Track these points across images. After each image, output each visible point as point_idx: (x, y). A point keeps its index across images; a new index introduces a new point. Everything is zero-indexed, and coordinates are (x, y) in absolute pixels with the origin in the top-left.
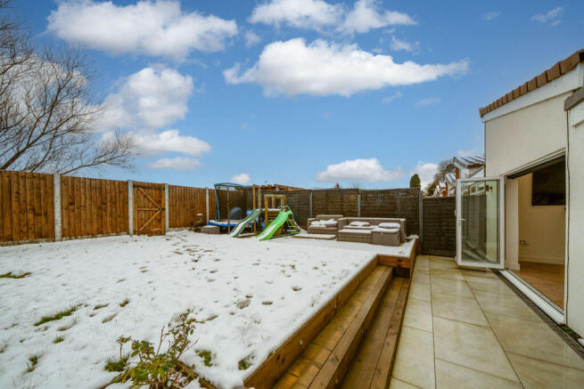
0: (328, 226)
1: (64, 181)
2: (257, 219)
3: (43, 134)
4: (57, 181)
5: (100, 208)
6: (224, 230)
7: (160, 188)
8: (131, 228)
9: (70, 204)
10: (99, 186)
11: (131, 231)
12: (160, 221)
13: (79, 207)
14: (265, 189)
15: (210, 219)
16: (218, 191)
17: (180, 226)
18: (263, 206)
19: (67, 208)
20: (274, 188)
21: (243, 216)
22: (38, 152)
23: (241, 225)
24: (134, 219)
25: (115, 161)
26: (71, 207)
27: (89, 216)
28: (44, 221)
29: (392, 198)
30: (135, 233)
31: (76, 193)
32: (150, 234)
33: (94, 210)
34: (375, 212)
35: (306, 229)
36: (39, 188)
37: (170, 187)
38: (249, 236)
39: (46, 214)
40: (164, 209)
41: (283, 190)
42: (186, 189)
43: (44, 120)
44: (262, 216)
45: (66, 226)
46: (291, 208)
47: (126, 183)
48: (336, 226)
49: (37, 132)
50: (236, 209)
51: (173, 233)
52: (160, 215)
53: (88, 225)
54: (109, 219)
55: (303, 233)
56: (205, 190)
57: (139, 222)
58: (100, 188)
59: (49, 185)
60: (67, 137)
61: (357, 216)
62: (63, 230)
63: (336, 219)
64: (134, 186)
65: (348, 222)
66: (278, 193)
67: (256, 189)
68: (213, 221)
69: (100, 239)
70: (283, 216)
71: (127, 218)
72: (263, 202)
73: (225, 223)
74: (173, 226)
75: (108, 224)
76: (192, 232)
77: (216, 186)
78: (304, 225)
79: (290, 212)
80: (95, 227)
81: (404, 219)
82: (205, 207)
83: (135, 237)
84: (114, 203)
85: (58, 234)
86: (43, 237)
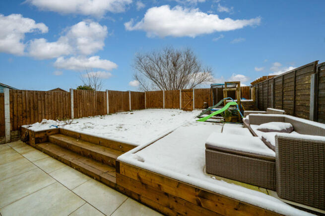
4: (164, 92)
5: (172, 100)
7: (191, 91)
9: (166, 99)
11: (181, 108)
12: (191, 105)
17: (200, 108)
27: (170, 102)
31: (167, 95)
32: (187, 110)
37: (195, 90)
39: (162, 102)
40: (192, 100)
42: (203, 90)
45: (165, 105)
57: (183, 105)
58: (172, 93)
64: (182, 91)
71: (179, 103)
74: (196, 107)
75: (175, 105)
80: (171, 106)
83: (182, 111)
84: (176, 98)
85: (164, 107)
86: (161, 107)
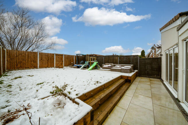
0: (108, 67)
1: (40, 53)
2: (88, 64)
3: (35, 42)
4: (38, 54)
5: (48, 61)
6: (78, 67)
7: (62, 55)
9: (41, 59)
10: (47, 55)
11: (55, 67)
12: (62, 64)
13: (43, 60)
14: (90, 56)
15: (75, 64)
16: (77, 56)
17: (67, 66)
18: (90, 61)
19: (40, 61)
20: (93, 55)
21: (84, 63)
22: (34, 46)
23: (83, 66)
24: (56, 64)
25: (51, 48)
26: (41, 60)
27: (45, 63)
28: (35, 64)
29: (129, 58)
30: (56, 67)
31: (42, 57)
32: (60, 68)
33: (46, 61)
34: (124, 63)
35: (102, 67)
36: (34, 55)
37: (64, 55)
38: (85, 69)
39: (36, 62)
40: (63, 61)
41: (96, 56)
42: (68, 56)
43: (35, 38)
44: (89, 63)
45: (40, 65)
46: (98, 61)
47: (54, 54)
48: (111, 67)
49: (34, 41)
50: (82, 61)
51: (65, 68)
52: (62, 63)
53: (45, 65)
54: (50, 64)
55: (101, 69)
56: (74, 56)
57: (57, 65)
58: (48, 56)
59: (37, 55)
60: (40, 42)
61: (118, 64)
62: (39, 66)
63: (111, 65)
64: (56, 55)
65: (115, 66)
66: (94, 57)
67: (88, 55)
68: (75, 65)
69: (48, 69)
70: (95, 63)
71: (54, 63)
72: (90, 59)
73: (79, 65)
74: (65, 66)
75: (49, 65)
76: (70, 68)
77: (77, 55)
78: (101, 66)
79: (97, 62)
80: (46, 65)
81: (133, 65)
82: (73, 61)
83: (56, 68)
84: (51, 59)
86: (35, 67)
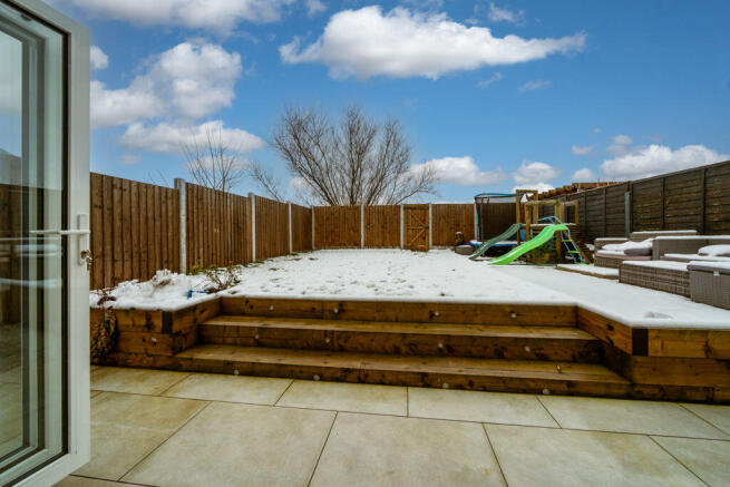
0: (628, 253)
4: (362, 210)
7: (424, 208)
8: (402, 243)
9: (369, 224)
11: (402, 247)
12: (424, 238)
13: (372, 227)
17: (443, 245)
23: (485, 245)
24: (404, 236)
26: (368, 227)
27: (377, 234)
30: (405, 247)
31: (371, 217)
32: (416, 249)
33: (380, 229)
37: (434, 205)
39: (358, 231)
40: (428, 228)
42: (450, 206)
45: (366, 239)
47: (399, 207)
48: (651, 253)
51: (436, 251)
52: (424, 233)
53: (377, 240)
57: (408, 239)
62: (365, 242)
70: (546, 234)
71: (399, 235)
74: (437, 244)
75: (388, 238)
80: (380, 241)
82: (473, 225)
83: (405, 251)
84: (391, 224)
85: (362, 244)
86: (357, 245)
